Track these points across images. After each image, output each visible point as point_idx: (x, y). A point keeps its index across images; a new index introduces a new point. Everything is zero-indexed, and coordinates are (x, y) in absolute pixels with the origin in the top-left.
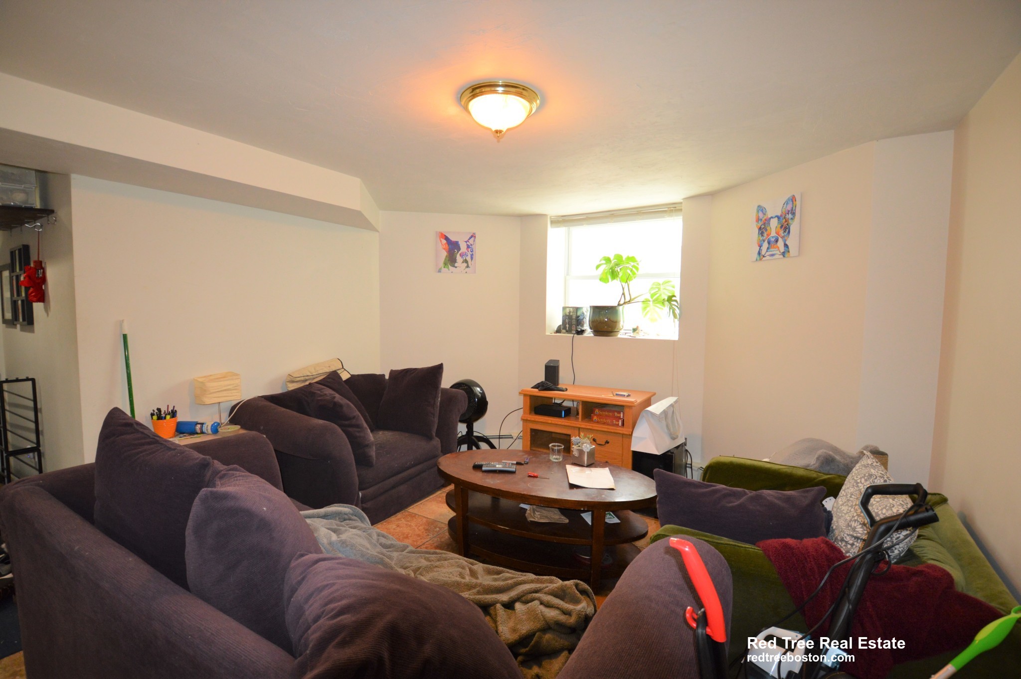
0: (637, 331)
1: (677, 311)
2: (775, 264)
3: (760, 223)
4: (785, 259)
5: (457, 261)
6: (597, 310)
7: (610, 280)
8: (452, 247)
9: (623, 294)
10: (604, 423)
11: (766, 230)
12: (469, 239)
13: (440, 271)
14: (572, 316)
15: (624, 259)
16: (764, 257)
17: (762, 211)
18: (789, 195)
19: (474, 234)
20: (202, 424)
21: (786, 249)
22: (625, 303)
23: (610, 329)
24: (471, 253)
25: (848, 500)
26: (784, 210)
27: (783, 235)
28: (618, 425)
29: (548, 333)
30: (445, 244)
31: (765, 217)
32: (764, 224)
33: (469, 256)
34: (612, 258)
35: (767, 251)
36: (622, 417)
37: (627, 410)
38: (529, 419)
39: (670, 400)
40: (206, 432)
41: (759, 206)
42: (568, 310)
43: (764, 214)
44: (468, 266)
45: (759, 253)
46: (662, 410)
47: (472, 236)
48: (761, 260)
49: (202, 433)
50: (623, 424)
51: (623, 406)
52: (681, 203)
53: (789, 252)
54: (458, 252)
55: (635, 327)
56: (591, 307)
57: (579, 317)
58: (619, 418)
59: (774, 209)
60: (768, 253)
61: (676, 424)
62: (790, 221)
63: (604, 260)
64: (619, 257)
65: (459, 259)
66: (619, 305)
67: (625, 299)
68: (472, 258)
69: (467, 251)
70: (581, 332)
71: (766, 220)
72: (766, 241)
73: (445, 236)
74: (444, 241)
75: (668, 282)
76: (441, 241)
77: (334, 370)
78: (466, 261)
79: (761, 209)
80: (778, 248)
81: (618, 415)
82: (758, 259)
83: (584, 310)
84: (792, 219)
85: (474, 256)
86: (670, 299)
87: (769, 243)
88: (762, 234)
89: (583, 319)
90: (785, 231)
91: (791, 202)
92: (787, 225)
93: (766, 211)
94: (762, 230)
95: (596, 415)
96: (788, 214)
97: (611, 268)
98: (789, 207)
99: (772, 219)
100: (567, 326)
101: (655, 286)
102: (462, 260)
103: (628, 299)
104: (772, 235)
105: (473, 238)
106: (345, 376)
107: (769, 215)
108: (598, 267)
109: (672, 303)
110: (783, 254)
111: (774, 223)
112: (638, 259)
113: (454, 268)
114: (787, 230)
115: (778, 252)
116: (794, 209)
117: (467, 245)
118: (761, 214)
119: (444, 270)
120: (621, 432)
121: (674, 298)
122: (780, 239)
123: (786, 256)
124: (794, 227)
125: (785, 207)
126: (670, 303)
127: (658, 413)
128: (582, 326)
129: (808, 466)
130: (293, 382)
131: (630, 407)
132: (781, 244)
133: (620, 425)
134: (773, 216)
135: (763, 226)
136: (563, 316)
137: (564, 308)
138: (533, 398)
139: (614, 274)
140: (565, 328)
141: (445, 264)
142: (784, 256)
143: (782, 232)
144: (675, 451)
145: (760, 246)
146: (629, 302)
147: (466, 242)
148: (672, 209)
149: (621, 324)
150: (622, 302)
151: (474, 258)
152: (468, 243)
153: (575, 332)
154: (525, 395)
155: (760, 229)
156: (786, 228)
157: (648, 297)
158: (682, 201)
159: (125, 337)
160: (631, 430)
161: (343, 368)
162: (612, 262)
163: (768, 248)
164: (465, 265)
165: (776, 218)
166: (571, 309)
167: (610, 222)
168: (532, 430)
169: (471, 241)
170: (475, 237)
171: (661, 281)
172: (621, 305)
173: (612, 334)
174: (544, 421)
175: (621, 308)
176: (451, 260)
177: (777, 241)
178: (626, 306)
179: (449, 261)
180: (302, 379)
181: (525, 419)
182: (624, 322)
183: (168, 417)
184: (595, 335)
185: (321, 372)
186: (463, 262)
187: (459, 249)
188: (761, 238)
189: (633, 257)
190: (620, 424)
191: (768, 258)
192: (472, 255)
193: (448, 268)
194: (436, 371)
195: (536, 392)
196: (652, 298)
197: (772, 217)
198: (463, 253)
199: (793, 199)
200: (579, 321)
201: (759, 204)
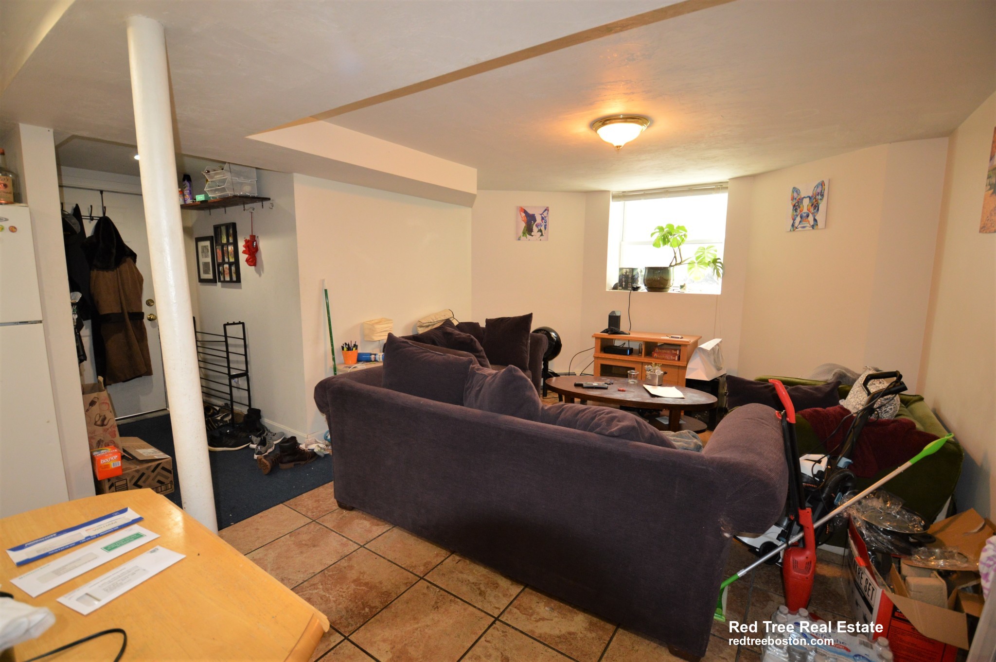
0: (684, 288)
1: (721, 271)
2: (805, 234)
3: (795, 202)
4: (814, 231)
5: (533, 231)
6: (651, 270)
7: (662, 245)
8: (530, 219)
9: (675, 257)
10: (663, 359)
11: (799, 207)
12: (543, 212)
13: (519, 239)
14: (628, 275)
15: (675, 228)
16: (796, 228)
17: (797, 192)
18: (819, 181)
19: (548, 208)
20: (375, 355)
21: (815, 222)
22: (676, 265)
23: (662, 286)
24: (545, 224)
25: (855, 395)
26: (814, 192)
27: (813, 211)
28: (674, 360)
29: (607, 290)
30: (524, 217)
31: (799, 197)
32: (798, 202)
33: (543, 226)
34: (664, 227)
35: (799, 224)
36: (678, 354)
37: (682, 348)
38: (600, 356)
39: (717, 341)
40: (378, 360)
41: (794, 188)
42: (624, 271)
43: (798, 194)
44: (542, 235)
45: (793, 225)
46: (711, 348)
47: (546, 210)
48: (794, 230)
49: (375, 361)
50: (679, 359)
51: (680, 345)
52: (727, 182)
53: (817, 225)
54: (534, 223)
55: (682, 284)
56: (646, 268)
57: (634, 276)
58: (676, 354)
59: (807, 191)
60: (800, 226)
61: (721, 359)
62: (819, 201)
63: (658, 229)
64: (670, 226)
65: (535, 229)
66: (670, 266)
67: (676, 261)
68: (545, 228)
69: (541, 222)
70: (637, 288)
71: (799, 199)
72: (799, 216)
73: (524, 210)
74: (523, 215)
75: (712, 246)
76: (521, 214)
77: (448, 318)
78: (540, 231)
79: (795, 190)
80: (809, 221)
81: (675, 352)
82: (792, 230)
83: (639, 271)
84: (821, 199)
85: (547, 227)
86: (715, 261)
87: (801, 217)
88: (796, 210)
89: (637, 278)
90: (815, 209)
91: (821, 187)
92: (817, 204)
93: (800, 192)
94: (796, 207)
95: (657, 353)
96: (818, 195)
97: (663, 236)
98: (819, 190)
99: (804, 199)
100: (624, 283)
101: (700, 250)
102: (537, 230)
103: (679, 261)
104: (804, 211)
105: (546, 212)
106: (456, 323)
107: (803, 195)
108: (652, 235)
109: (717, 264)
110: (813, 227)
111: (806, 202)
112: (686, 228)
113: (531, 236)
114: (817, 208)
115: (808, 225)
116: (823, 191)
117: (542, 217)
118: (795, 195)
119: (522, 238)
120: (677, 364)
121: (718, 261)
122: (810, 215)
123: (815, 228)
124: (822, 206)
125: (815, 190)
126: (715, 265)
127: (709, 349)
128: (637, 283)
129: (827, 380)
130: (421, 326)
131: (685, 345)
132: (811, 218)
133: (676, 360)
134: (806, 196)
135: (797, 204)
136: (620, 276)
137: (621, 269)
138: (603, 340)
139: (665, 240)
140: (621, 285)
141: (524, 233)
142: (813, 228)
143: (813, 209)
144: (720, 379)
145: (794, 220)
146: (680, 263)
147: (541, 214)
148: (718, 187)
149: (671, 282)
150: (673, 264)
151: (547, 228)
152: (542, 215)
153: (631, 289)
154: (597, 338)
155: (794, 206)
156: (816, 206)
157: (694, 259)
158: (728, 180)
159: (326, 291)
160: (686, 363)
161: (453, 317)
162: (665, 230)
163: (800, 222)
164: (540, 233)
165: (808, 198)
166: (628, 270)
167: (665, 197)
168: (602, 365)
169: (545, 214)
170: (548, 210)
171: (705, 246)
172: (673, 266)
173: (664, 290)
174: (613, 358)
175: (671, 268)
176: (529, 230)
177: (808, 216)
178: (677, 266)
179: (527, 230)
180: (427, 324)
181: (596, 356)
182: (673, 280)
183: (354, 349)
184: (649, 291)
185: (439, 319)
186: (538, 232)
187: (535, 221)
188: (795, 214)
189: (683, 227)
190: (676, 358)
191: (800, 229)
192: (545, 226)
193: (526, 236)
194: (527, 319)
195: (606, 335)
196: (697, 260)
197: (804, 197)
198: (538, 224)
199: (822, 184)
200: (634, 279)
201: (794, 186)
